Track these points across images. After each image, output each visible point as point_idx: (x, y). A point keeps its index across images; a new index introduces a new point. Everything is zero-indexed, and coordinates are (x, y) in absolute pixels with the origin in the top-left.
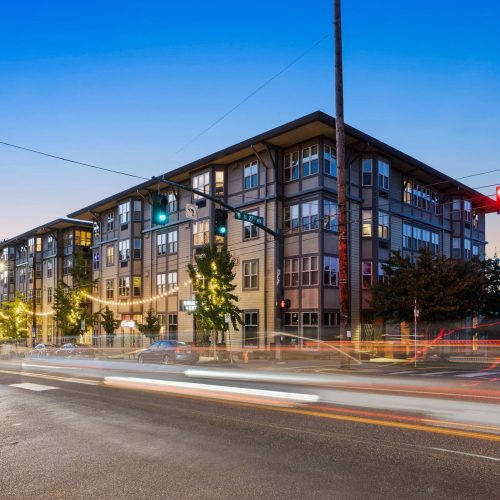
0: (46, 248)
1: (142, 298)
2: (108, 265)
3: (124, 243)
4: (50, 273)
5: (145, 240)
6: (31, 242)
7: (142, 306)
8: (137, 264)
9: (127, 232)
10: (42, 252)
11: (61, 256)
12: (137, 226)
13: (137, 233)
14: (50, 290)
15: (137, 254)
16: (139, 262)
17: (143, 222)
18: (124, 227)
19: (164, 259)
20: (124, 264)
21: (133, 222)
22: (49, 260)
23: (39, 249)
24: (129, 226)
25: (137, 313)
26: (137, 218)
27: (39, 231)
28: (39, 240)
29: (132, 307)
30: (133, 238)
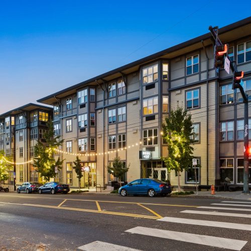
0: (17, 123)
1: (96, 152)
2: (67, 132)
3: (83, 116)
4: (21, 139)
5: (98, 114)
6: (7, 120)
7: (96, 157)
8: (92, 130)
9: (86, 109)
10: (15, 125)
11: (29, 128)
12: (92, 105)
13: (92, 109)
14: (21, 150)
15: (92, 123)
16: (94, 129)
17: (96, 102)
18: (83, 106)
19: (114, 126)
20: (83, 130)
21: (89, 102)
22: (21, 130)
23: (13, 123)
24: (87, 105)
25: (92, 162)
26: (92, 100)
27: (13, 113)
28: (13, 118)
29: (89, 158)
30: (89, 112)
